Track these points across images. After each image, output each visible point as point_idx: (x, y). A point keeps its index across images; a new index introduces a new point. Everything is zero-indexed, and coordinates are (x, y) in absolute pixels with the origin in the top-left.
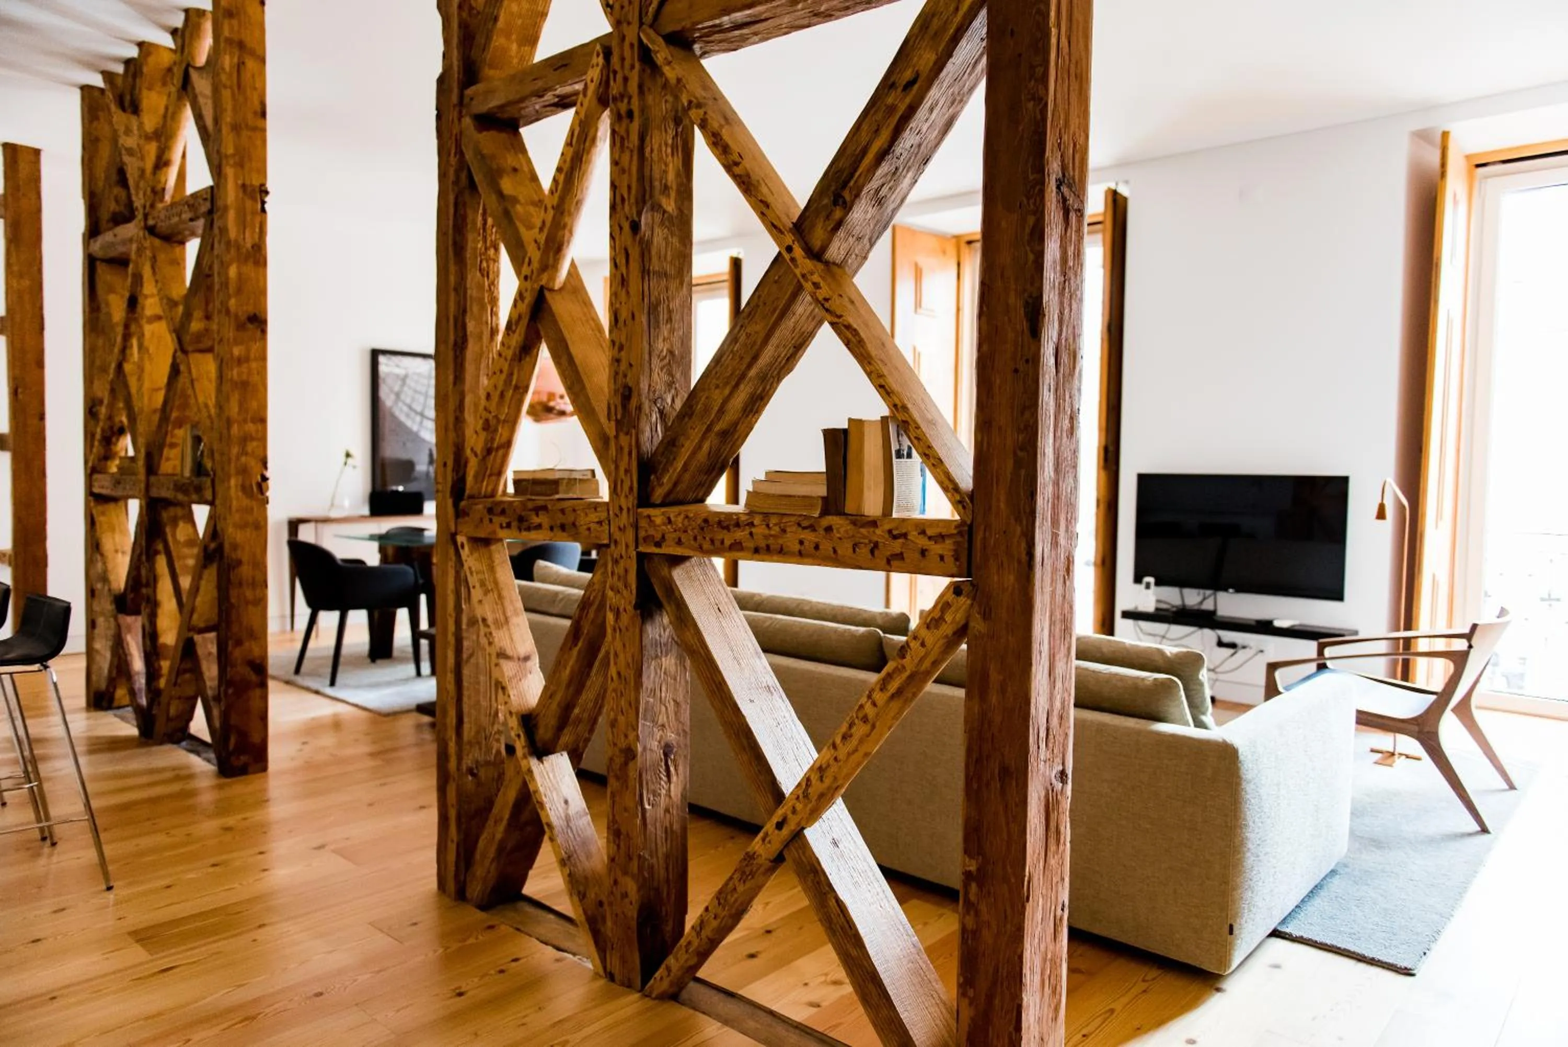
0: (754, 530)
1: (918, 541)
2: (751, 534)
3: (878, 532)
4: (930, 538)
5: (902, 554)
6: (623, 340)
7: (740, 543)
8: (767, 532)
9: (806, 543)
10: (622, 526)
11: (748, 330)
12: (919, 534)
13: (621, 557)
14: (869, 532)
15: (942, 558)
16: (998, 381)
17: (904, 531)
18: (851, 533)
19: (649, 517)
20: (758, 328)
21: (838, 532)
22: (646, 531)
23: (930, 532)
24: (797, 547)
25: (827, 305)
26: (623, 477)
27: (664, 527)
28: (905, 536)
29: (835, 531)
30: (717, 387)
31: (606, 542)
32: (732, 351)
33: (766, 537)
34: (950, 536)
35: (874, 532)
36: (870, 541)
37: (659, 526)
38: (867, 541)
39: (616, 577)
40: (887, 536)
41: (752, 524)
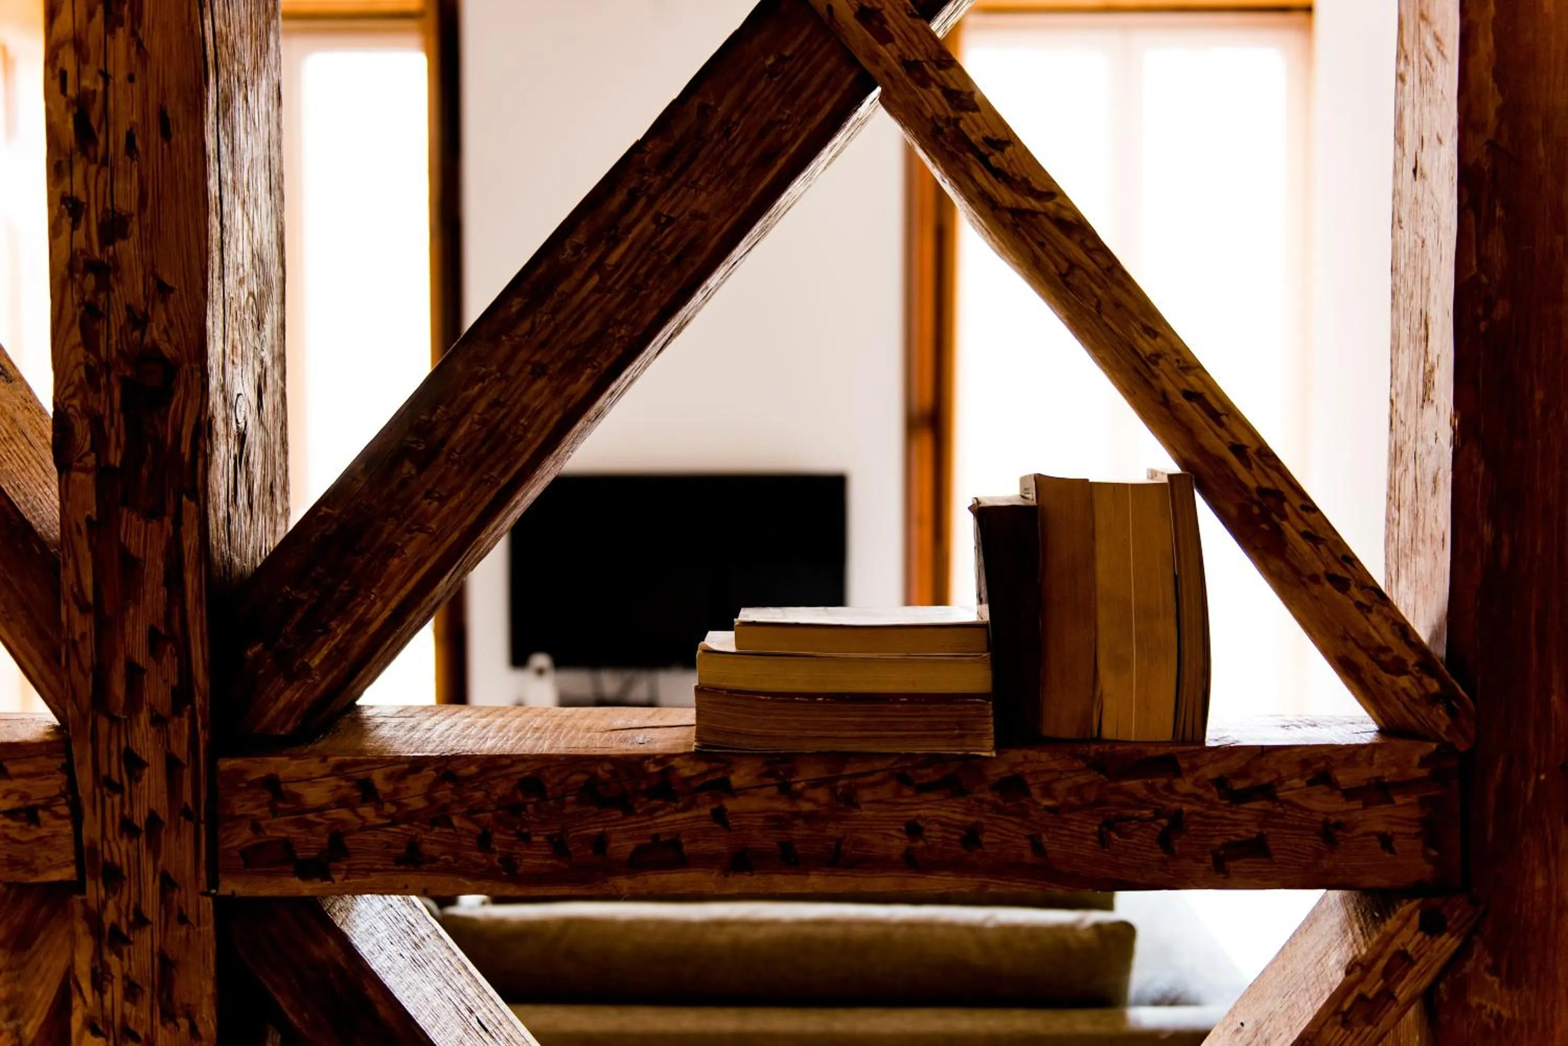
0: (731, 805)
1: (1315, 805)
2: (719, 815)
3: (1184, 785)
4: (1350, 794)
5: (1261, 838)
6: (127, 201)
7: (674, 843)
8: (781, 806)
9: (934, 834)
10: (140, 818)
11: (663, 206)
12: (1310, 783)
13: (140, 921)
14: (1151, 788)
15: (1386, 841)
16: (1539, 395)
17: (1266, 779)
18: (1091, 795)
19: (272, 783)
20: (703, 202)
21: (1047, 792)
22: (256, 827)
23: (1343, 777)
24: (898, 844)
25: (996, 159)
26: (141, 657)
27: (343, 814)
28: (1267, 791)
29: (1035, 791)
30: (539, 370)
31: (67, 873)
32: (598, 266)
33: (778, 821)
34: (1405, 786)
35: (1169, 788)
36: (1158, 814)
37: (320, 810)
38: (1147, 813)
39: (115, 991)
40: (1212, 794)
41: (723, 788)
